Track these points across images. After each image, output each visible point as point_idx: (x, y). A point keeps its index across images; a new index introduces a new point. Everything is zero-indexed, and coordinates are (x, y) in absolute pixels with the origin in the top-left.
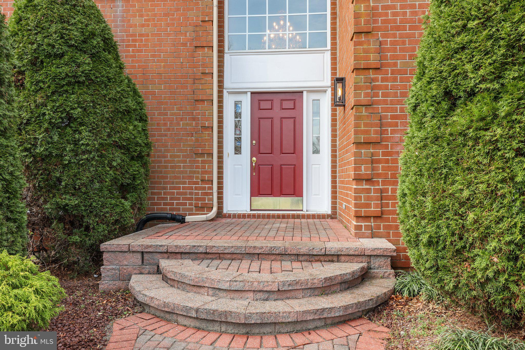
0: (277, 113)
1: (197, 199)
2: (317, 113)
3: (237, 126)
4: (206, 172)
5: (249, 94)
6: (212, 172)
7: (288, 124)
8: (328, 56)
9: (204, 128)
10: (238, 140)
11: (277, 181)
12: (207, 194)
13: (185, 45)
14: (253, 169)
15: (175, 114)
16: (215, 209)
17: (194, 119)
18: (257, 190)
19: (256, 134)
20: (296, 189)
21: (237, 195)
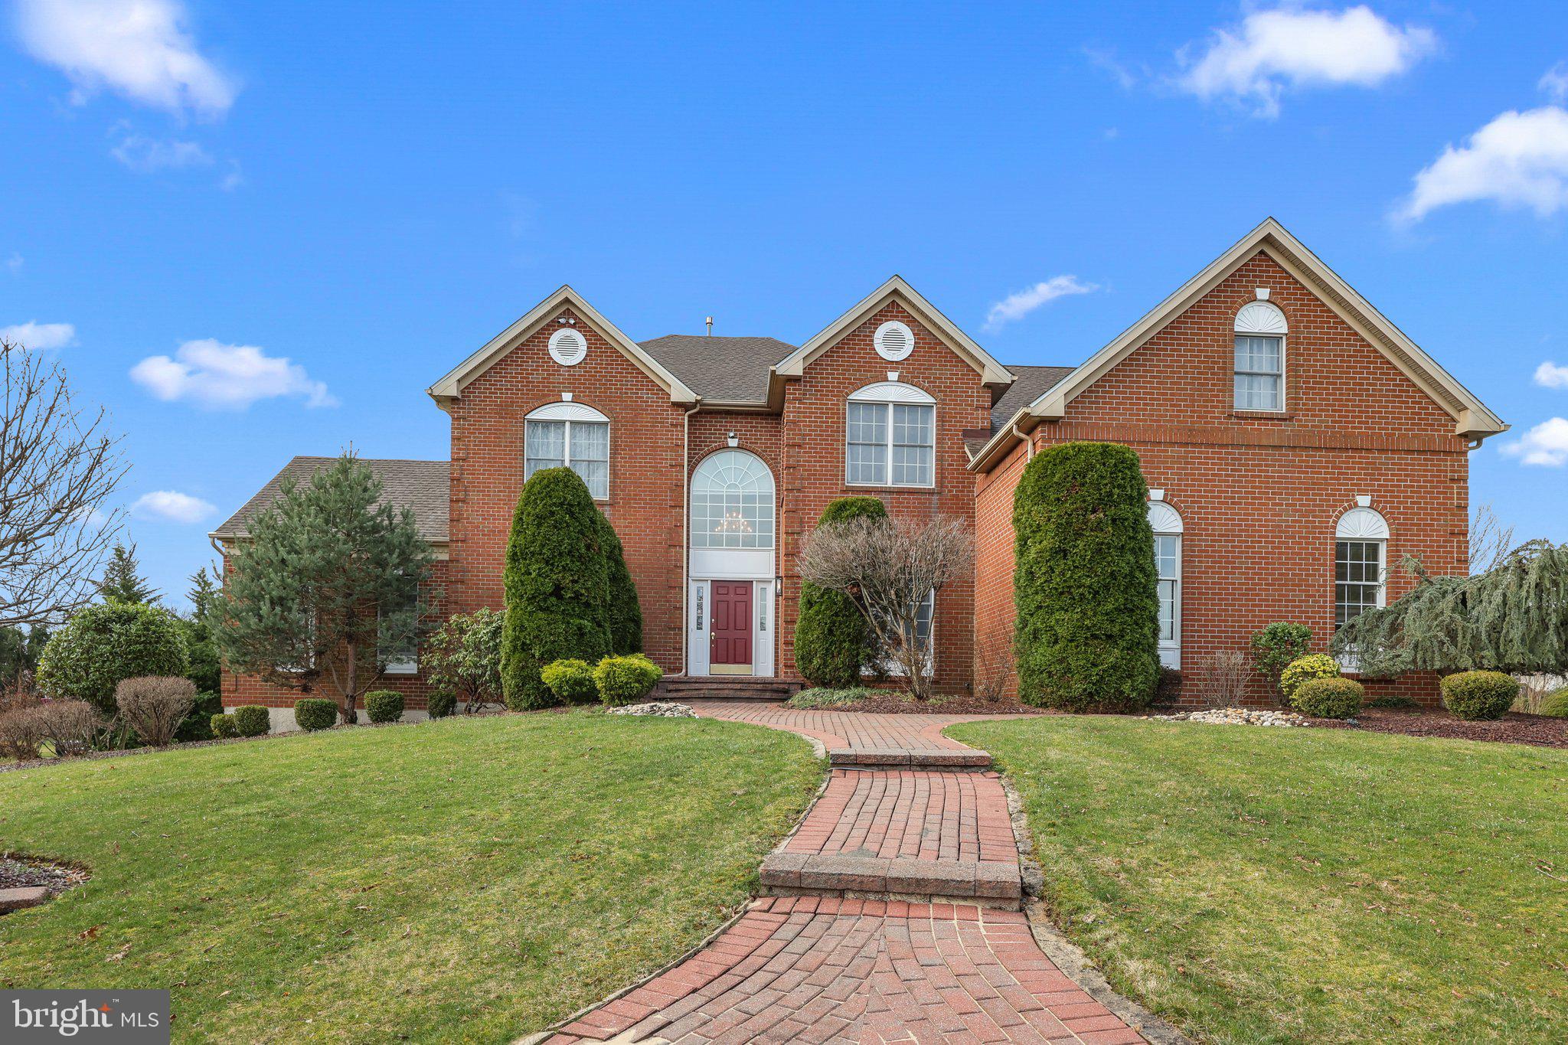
0: (732, 597)
1: (669, 663)
2: (764, 599)
3: (700, 607)
4: (677, 643)
5: (709, 582)
6: (682, 643)
7: (741, 607)
8: (773, 554)
9: (676, 608)
10: (699, 618)
11: (731, 652)
12: (678, 659)
13: (660, 543)
14: (712, 642)
15: (653, 597)
16: (684, 671)
17: (668, 601)
18: (715, 659)
19: (715, 614)
20: (746, 659)
21: (699, 662)
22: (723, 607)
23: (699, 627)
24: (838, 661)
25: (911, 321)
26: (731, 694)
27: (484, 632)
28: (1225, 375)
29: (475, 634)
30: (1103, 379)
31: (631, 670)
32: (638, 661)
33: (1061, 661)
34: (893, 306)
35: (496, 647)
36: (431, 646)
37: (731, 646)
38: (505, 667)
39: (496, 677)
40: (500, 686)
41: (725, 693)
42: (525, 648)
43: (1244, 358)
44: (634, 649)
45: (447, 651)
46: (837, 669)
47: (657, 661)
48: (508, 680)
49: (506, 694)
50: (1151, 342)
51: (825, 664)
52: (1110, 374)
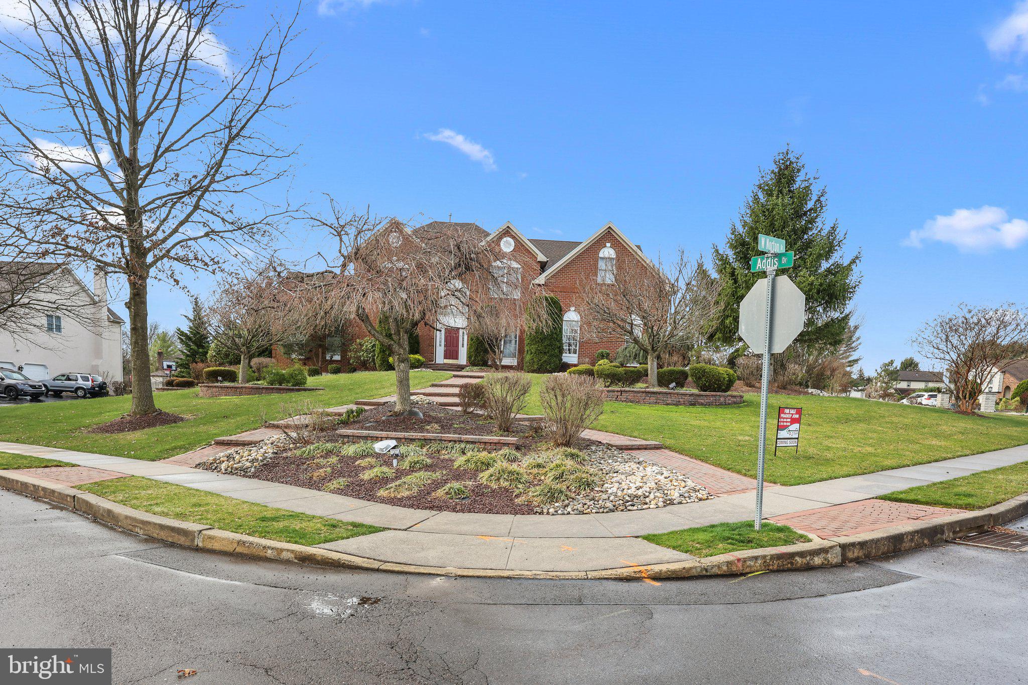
0: (452, 333)
1: (429, 357)
2: (463, 335)
3: (441, 338)
4: (431, 350)
5: (445, 327)
6: (433, 350)
7: (455, 337)
8: (467, 319)
9: (432, 338)
10: (440, 342)
12: (433, 356)
14: (444, 351)
16: (434, 360)
17: (429, 336)
18: (445, 357)
19: (446, 340)
20: (457, 358)
21: (440, 358)
22: (449, 338)
23: (440, 345)
24: (479, 358)
25: (513, 237)
26: (447, 368)
27: (369, 346)
28: (595, 270)
29: (366, 346)
30: (558, 272)
31: (415, 359)
32: (417, 356)
33: (532, 359)
34: (507, 232)
35: (374, 351)
36: (350, 350)
37: (451, 354)
38: (377, 357)
39: (374, 360)
40: (375, 364)
41: (445, 368)
42: (384, 351)
43: (602, 265)
44: (416, 353)
45: (356, 352)
46: (478, 361)
47: (424, 357)
48: (378, 362)
49: (377, 365)
50: (573, 260)
51: (475, 359)
52: (560, 270)
